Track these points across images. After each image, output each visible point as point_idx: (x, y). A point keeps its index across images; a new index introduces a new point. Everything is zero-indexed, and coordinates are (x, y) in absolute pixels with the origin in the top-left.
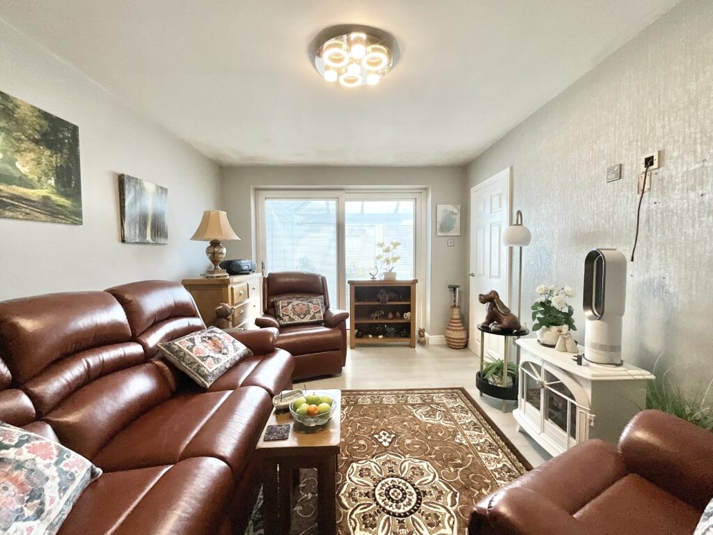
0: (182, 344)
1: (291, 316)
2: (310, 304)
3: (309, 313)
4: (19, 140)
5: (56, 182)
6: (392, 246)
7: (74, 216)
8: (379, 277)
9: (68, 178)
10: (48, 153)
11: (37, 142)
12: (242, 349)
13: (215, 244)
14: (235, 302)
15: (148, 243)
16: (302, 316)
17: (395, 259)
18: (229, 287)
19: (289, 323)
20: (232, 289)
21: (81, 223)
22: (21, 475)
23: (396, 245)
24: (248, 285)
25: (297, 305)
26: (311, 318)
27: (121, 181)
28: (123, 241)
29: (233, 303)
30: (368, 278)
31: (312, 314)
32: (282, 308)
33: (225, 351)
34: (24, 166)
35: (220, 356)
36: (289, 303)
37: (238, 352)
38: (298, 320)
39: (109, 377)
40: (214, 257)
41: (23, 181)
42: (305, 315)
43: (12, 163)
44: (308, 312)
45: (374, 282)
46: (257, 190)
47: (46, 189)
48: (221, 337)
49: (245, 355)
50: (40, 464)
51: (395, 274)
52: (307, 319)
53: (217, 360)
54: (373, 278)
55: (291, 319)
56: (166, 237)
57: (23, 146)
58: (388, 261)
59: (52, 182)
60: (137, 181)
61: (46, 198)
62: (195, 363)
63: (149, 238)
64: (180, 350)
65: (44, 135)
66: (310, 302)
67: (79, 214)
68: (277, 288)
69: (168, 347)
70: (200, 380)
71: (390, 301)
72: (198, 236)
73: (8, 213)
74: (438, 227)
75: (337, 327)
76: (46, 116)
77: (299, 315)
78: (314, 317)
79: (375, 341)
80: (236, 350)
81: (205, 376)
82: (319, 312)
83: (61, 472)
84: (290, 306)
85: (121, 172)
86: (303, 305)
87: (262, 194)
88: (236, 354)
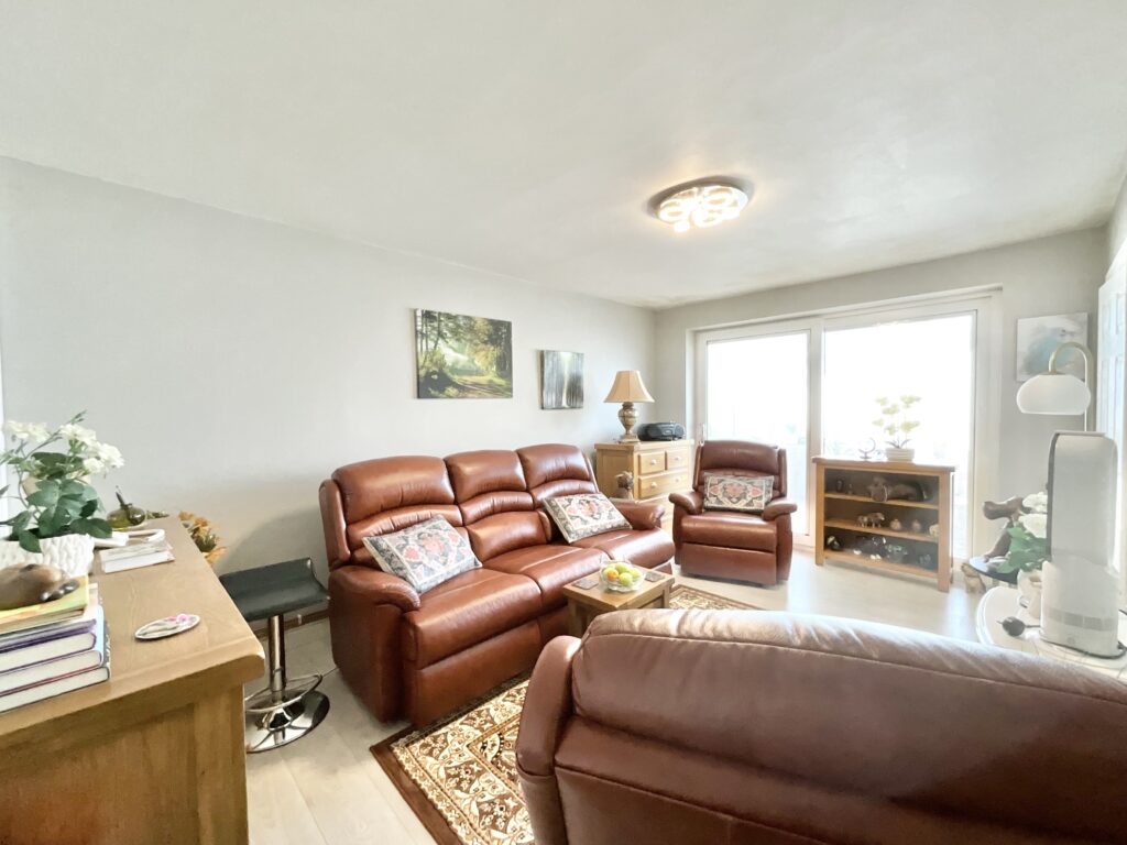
0: (561, 502)
1: (720, 497)
2: (749, 486)
3: (745, 498)
4: (476, 345)
5: (497, 369)
6: (901, 404)
7: (506, 391)
8: (879, 457)
9: (504, 364)
10: (492, 348)
11: (485, 343)
12: (619, 519)
13: (627, 406)
14: (643, 471)
15: (564, 408)
16: (734, 500)
17: (908, 427)
18: (635, 455)
19: (716, 505)
20: (639, 457)
21: (511, 396)
22: (442, 543)
23: (910, 401)
24: (666, 454)
25: (731, 485)
26: (747, 505)
27: (542, 356)
28: (543, 408)
29: (639, 473)
30: (857, 457)
31: (749, 499)
32: (711, 485)
33: (596, 516)
34: (479, 362)
35: (590, 519)
36: (720, 481)
37: (612, 521)
38: (727, 504)
39: (505, 514)
40: (626, 420)
41: (478, 373)
42: (739, 499)
43: (473, 361)
44: (743, 496)
45: (866, 464)
46: (696, 333)
47: (491, 376)
48: (601, 503)
49: (619, 526)
50: (451, 543)
51: (910, 453)
52: (740, 505)
53: (585, 522)
54: (866, 458)
55: (719, 502)
56: (582, 400)
57: (479, 347)
58: (891, 430)
59: (494, 369)
60: (554, 353)
61: (491, 381)
62: (564, 519)
63: (564, 404)
64: (557, 506)
65: (490, 336)
66: (751, 483)
67: (511, 390)
68: (715, 460)
69: (549, 502)
70: (565, 534)
71: (890, 498)
72: (610, 399)
73: (470, 395)
74: (1020, 363)
75: (775, 522)
76: (492, 322)
77: (730, 498)
78: (749, 504)
79: (863, 562)
80: (610, 517)
81: (569, 532)
82: (761, 497)
83: (458, 551)
84: (721, 485)
85: (541, 349)
86: (740, 485)
87: (704, 337)
88: (608, 521)
